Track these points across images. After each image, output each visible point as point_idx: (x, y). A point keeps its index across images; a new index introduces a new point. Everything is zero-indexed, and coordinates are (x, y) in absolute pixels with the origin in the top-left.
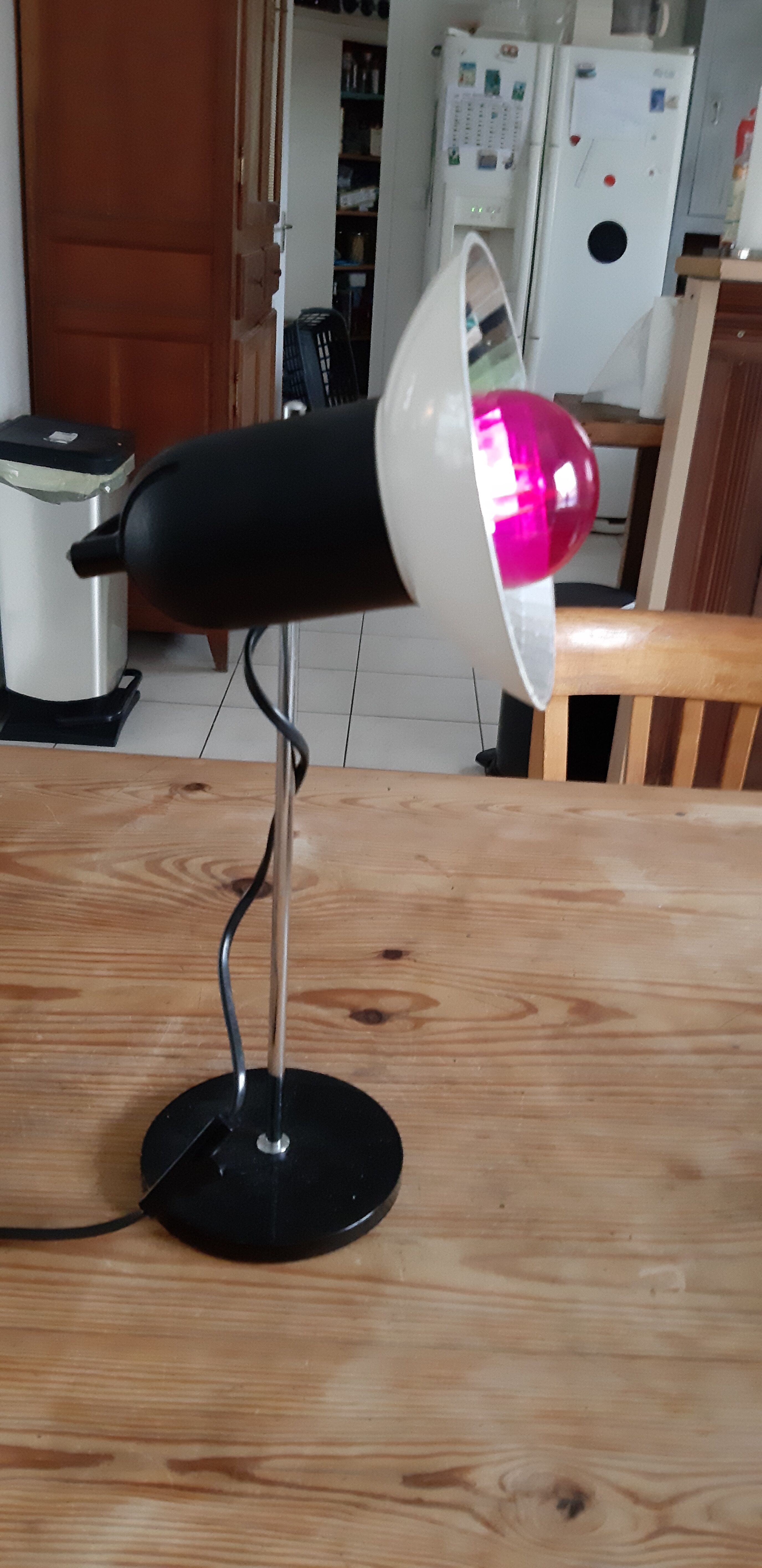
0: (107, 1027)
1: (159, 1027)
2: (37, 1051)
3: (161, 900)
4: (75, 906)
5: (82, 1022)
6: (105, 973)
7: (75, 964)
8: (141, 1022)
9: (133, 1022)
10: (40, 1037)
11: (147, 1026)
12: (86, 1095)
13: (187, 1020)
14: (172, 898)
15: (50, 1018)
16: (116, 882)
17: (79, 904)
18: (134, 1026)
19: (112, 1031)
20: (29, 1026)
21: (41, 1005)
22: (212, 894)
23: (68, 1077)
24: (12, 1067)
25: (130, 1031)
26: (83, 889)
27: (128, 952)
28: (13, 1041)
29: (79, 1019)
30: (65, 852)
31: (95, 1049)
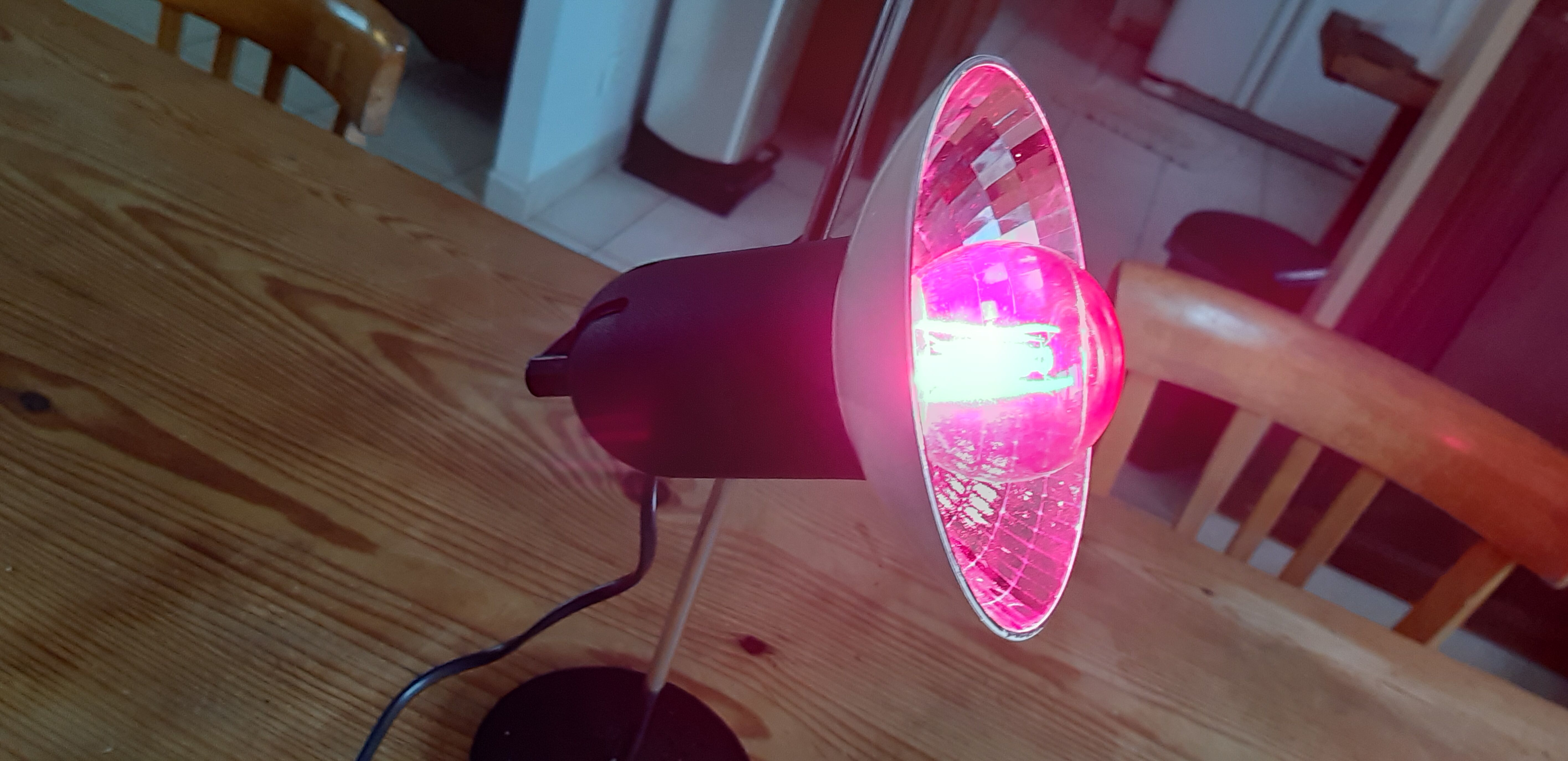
0: (376, 607)
1: (430, 630)
2: (283, 607)
3: (539, 466)
4: (442, 437)
5: (353, 589)
6: (421, 536)
7: (394, 510)
8: (417, 616)
9: (409, 612)
10: (297, 589)
11: (418, 624)
12: (297, 688)
13: (468, 634)
14: (550, 467)
15: (324, 569)
16: (504, 424)
17: (448, 435)
18: (406, 619)
19: (376, 615)
20: (294, 570)
21: (324, 548)
22: (596, 478)
23: (292, 654)
24: (243, 615)
25: (395, 622)
26: (465, 418)
27: (462, 518)
28: (264, 581)
29: (353, 583)
30: (473, 364)
31: (347, 631)
